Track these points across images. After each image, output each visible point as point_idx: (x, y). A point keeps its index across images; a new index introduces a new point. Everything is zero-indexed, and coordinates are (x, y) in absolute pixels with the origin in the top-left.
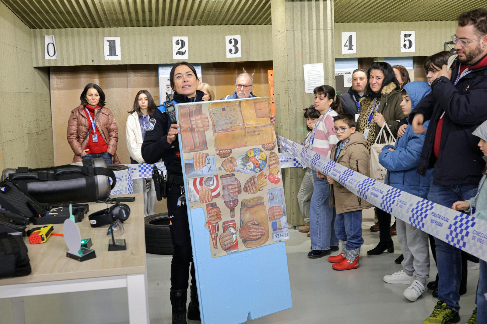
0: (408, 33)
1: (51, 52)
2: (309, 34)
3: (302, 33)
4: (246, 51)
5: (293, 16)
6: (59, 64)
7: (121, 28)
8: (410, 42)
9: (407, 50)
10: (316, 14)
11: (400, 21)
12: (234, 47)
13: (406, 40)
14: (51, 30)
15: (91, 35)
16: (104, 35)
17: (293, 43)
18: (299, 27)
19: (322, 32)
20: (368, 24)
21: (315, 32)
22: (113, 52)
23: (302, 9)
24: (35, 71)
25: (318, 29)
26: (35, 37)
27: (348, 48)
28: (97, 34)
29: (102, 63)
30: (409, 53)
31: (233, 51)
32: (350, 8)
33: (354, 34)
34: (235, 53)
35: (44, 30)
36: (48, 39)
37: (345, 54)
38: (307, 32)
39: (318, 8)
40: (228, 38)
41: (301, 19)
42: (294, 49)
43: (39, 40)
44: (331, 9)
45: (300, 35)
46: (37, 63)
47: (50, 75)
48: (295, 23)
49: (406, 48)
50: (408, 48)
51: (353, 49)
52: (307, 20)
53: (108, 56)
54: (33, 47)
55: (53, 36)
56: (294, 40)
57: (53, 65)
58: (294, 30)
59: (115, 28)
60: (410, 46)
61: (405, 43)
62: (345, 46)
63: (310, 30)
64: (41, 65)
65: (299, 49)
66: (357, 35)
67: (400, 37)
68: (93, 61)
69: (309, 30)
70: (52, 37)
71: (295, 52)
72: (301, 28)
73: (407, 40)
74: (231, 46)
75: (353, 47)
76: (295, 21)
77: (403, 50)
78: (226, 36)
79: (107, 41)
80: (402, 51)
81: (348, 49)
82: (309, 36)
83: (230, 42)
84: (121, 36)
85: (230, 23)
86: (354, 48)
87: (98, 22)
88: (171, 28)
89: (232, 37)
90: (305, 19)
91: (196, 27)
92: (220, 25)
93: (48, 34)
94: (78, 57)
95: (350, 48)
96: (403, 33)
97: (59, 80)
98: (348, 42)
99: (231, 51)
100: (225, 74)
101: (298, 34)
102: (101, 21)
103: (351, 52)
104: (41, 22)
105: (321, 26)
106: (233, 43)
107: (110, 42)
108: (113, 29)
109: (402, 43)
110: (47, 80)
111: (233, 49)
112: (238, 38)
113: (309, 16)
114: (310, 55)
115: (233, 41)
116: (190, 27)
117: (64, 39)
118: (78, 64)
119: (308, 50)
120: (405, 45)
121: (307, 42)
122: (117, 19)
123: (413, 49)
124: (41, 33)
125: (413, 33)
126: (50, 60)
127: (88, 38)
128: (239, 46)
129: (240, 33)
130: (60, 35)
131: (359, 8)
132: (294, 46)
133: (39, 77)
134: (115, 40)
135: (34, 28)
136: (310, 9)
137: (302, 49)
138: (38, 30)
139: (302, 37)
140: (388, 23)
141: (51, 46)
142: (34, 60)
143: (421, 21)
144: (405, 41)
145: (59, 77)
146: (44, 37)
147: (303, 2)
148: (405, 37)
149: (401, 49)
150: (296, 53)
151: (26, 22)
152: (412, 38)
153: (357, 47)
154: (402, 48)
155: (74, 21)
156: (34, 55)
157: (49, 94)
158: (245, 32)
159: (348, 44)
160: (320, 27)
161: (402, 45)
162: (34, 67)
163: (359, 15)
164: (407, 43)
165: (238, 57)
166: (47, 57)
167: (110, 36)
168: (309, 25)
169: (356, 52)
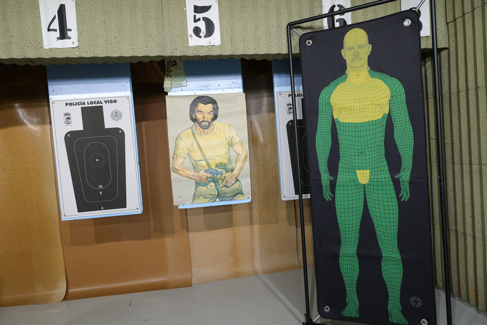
8: (209, 23)
9: (203, 41)
13: (199, 20)
27: (57, 34)
30: (207, 47)
33: (70, 4)
37: (51, 49)
49: (200, 37)
50: (205, 37)
51: (70, 38)
60: (210, 31)
61: (198, 24)
62: (50, 31)
67: (184, 12)
73: (201, 19)
75: (69, 34)
77: (194, 41)
80: (191, 44)
81: (58, 38)
86: (73, 34)
95: (63, 35)
98: (57, 20)
103: (66, 44)
109: (191, 25)
120: (197, 31)
123: (216, 39)
144: (196, 21)
148: (196, 11)
149: (189, 37)
152: (213, 15)
153: (80, 33)
154: (191, 36)
159: (56, 26)
161: (190, 31)
164: (202, 25)
169: (76, 44)
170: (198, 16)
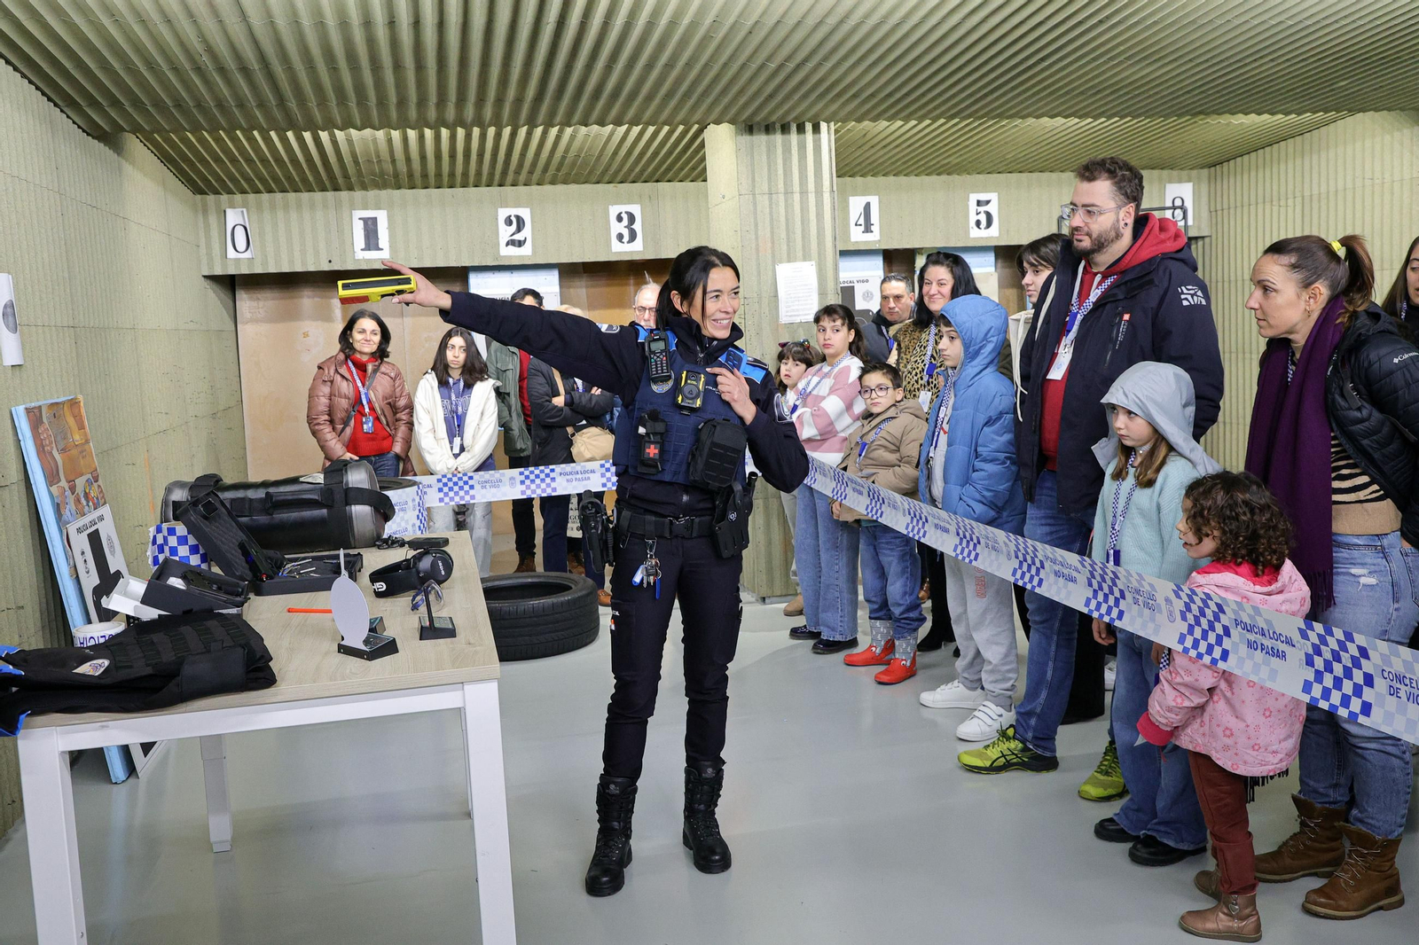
0: (983, 197)
1: (241, 244)
2: (786, 201)
3: (770, 199)
4: (652, 238)
5: (752, 164)
6: (258, 270)
7: (390, 191)
8: (989, 216)
9: (983, 233)
10: (799, 162)
11: (968, 174)
12: (627, 230)
13: (979, 213)
14: (238, 197)
15: (325, 206)
16: (353, 207)
17: (752, 220)
18: (765, 188)
19: (812, 198)
20: (902, 179)
21: (797, 197)
22: (371, 241)
23: (770, 150)
24: (207, 284)
25: (804, 193)
26: (205, 211)
27: (862, 228)
28: (338, 206)
29: (350, 267)
30: (986, 238)
31: (626, 238)
32: (866, 148)
33: (874, 201)
34: (628, 242)
35: (224, 197)
36: (233, 217)
37: (857, 242)
38: (782, 197)
39: (802, 147)
40: (614, 210)
41: (769, 170)
42: (756, 234)
43: (213, 219)
44: (830, 151)
45: (767, 203)
46: (211, 266)
47: (237, 292)
48: (756, 179)
49: (980, 229)
50: (985, 229)
51: (873, 232)
52: (780, 172)
53: (362, 250)
54: (202, 234)
55: (245, 210)
56: (755, 213)
57: (245, 270)
58: (754, 195)
59: (376, 192)
60: (989, 224)
61: (979, 217)
62: (856, 225)
63: (788, 193)
64: (218, 271)
65: (765, 232)
66: (880, 202)
67: (968, 206)
68: (330, 261)
69: (786, 193)
70: (242, 212)
71: (757, 238)
72: (770, 189)
73: (982, 212)
74: (621, 228)
75: (872, 228)
76: (756, 175)
77: (975, 233)
78: (610, 207)
79: (360, 219)
80: (972, 236)
81: (863, 232)
82: (786, 207)
83: (620, 219)
84: (390, 207)
85: (619, 179)
86: (876, 228)
87: (340, 180)
88: (495, 190)
89: (623, 208)
90: (776, 170)
91: (548, 188)
92: (598, 183)
93: (232, 206)
94: (297, 254)
95: (868, 229)
96: (974, 198)
97: (254, 304)
98: (863, 215)
99: (620, 237)
100: (608, 285)
101: (763, 201)
102: (346, 176)
103: (868, 237)
104: (219, 179)
105: (809, 185)
106: (625, 221)
107: (365, 220)
108: (372, 194)
109: (973, 219)
110: (231, 303)
111: (626, 233)
112: (636, 209)
113: (784, 164)
114: (788, 245)
115: (625, 217)
116: (534, 188)
117: (267, 215)
118: (299, 268)
119: (783, 235)
120: (978, 223)
121: (783, 219)
122: (382, 173)
123: (994, 231)
124: (218, 205)
125: (993, 197)
126: (237, 260)
127: (319, 214)
128: (637, 226)
129: (639, 199)
130: (259, 207)
131: (885, 146)
132: (756, 225)
133: (213, 296)
134: (376, 218)
135: (202, 192)
136: (787, 150)
137: (772, 233)
138: (211, 198)
139: (771, 207)
140: (944, 177)
141: (240, 233)
142: (204, 261)
143: (1010, 172)
144: (977, 214)
145: (255, 296)
146: (225, 211)
147: (772, 137)
148: (978, 205)
149: (971, 229)
150: (760, 240)
151: (186, 181)
152: (993, 209)
153: (881, 227)
155: (289, 178)
156: (203, 250)
157: (234, 333)
158: (650, 197)
159: (862, 221)
160: (807, 187)
161: (972, 223)
162: (205, 277)
163: (884, 162)
164: (983, 218)
165: (635, 250)
166: (231, 253)
167: (365, 208)
168: (785, 184)
169: (878, 238)
170: (982, 209)
